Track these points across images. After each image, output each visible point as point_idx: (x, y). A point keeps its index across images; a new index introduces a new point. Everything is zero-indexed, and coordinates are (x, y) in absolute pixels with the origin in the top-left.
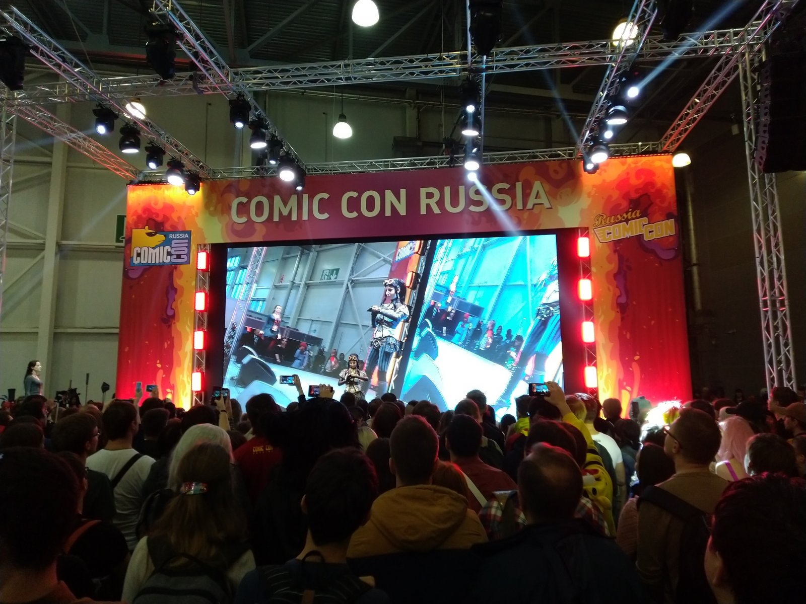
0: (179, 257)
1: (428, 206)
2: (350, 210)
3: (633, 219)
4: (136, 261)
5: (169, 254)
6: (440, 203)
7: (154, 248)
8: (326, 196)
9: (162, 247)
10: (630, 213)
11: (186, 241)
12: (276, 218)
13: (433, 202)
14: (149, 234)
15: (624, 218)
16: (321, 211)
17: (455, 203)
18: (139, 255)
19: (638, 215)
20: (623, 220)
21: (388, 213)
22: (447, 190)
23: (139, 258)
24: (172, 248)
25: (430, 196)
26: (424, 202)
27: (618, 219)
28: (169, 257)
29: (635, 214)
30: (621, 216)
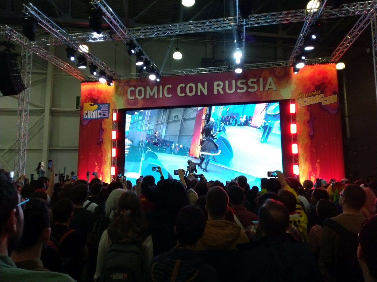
0: (104, 115)
1: (218, 90)
2: (181, 93)
3: (316, 95)
4: (85, 117)
5: (100, 114)
6: (224, 89)
7: (93, 111)
8: (170, 86)
9: (97, 111)
10: (315, 92)
11: (108, 108)
12: (148, 97)
13: (220, 88)
14: (91, 105)
15: (312, 94)
16: (168, 93)
17: (230, 88)
18: (87, 114)
19: (319, 93)
20: (312, 95)
21: (199, 94)
22: (227, 82)
23: (87, 116)
24: (101, 111)
25: (218, 85)
26: (216, 88)
27: (309, 95)
28: (100, 115)
29: (318, 93)
30: (311, 93)
